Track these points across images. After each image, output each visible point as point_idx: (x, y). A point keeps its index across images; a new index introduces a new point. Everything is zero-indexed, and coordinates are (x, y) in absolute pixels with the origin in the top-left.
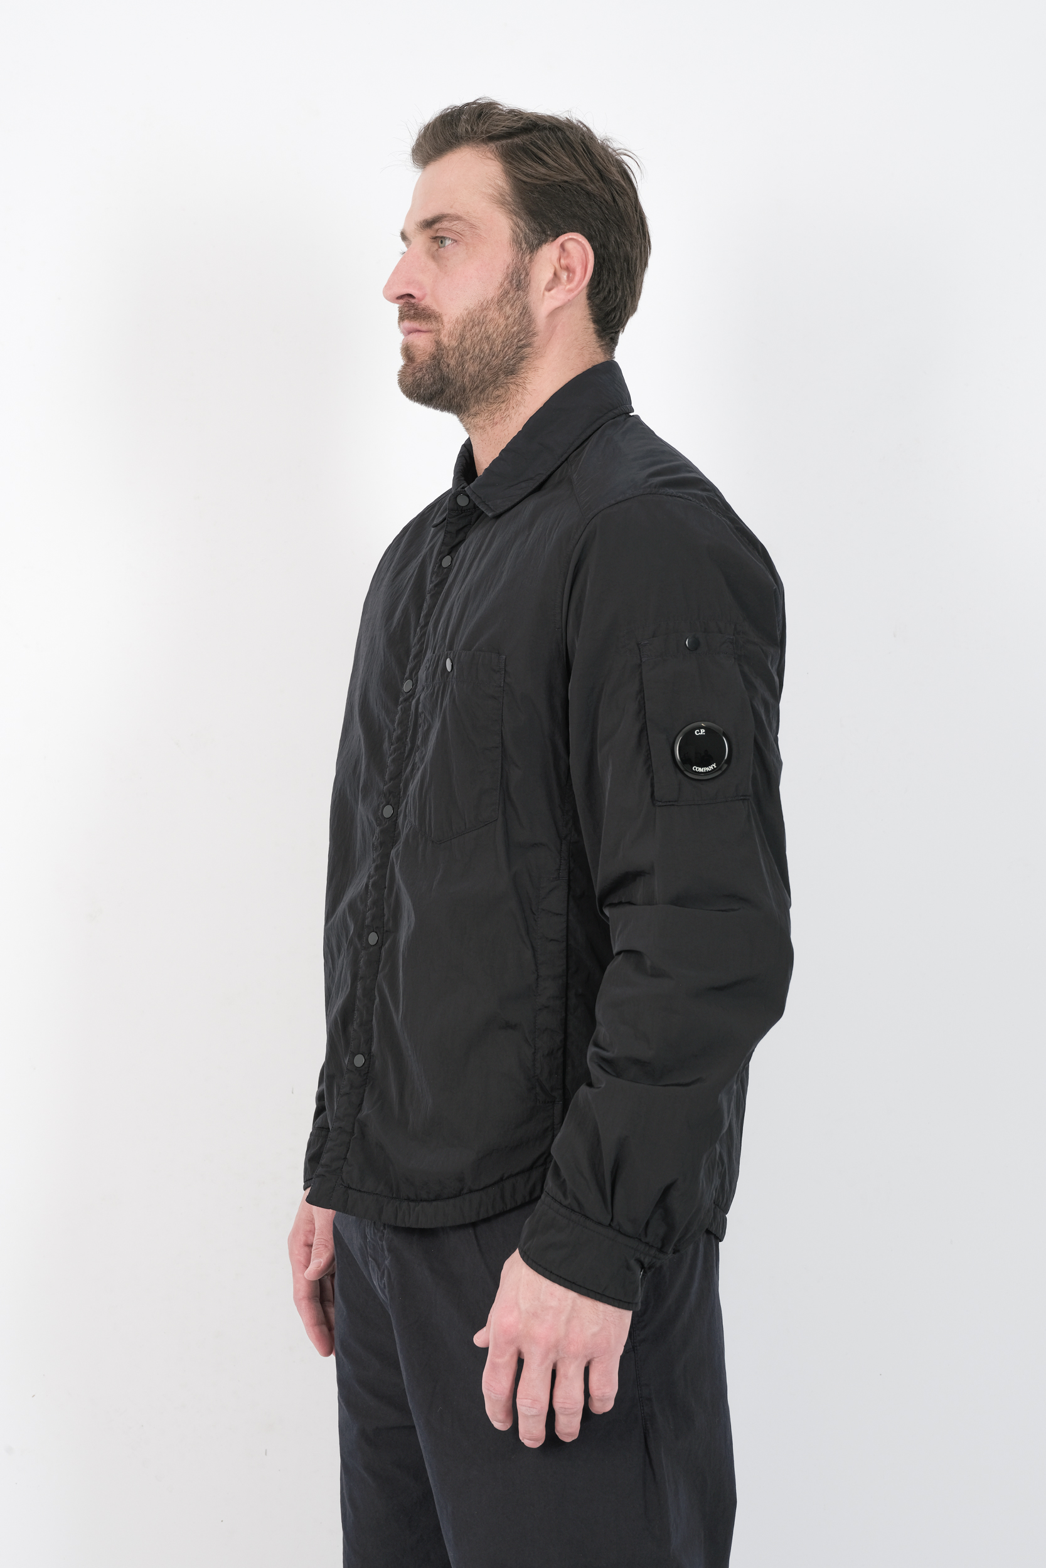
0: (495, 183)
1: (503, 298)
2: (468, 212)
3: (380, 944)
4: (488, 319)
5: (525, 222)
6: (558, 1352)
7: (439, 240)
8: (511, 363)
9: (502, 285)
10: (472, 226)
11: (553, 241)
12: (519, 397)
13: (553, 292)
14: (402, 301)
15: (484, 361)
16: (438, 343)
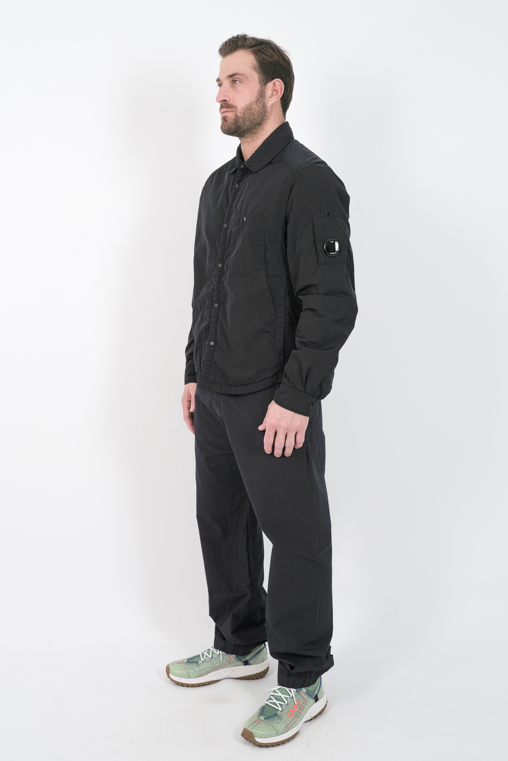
0: (253, 63)
1: (257, 101)
2: (245, 72)
3: (219, 307)
4: (253, 107)
5: (262, 75)
6: (288, 430)
7: (234, 82)
8: (260, 122)
9: (257, 96)
10: (246, 77)
11: (271, 81)
12: (262, 133)
13: (272, 98)
14: (222, 102)
15: (251, 121)
16: (236, 115)
